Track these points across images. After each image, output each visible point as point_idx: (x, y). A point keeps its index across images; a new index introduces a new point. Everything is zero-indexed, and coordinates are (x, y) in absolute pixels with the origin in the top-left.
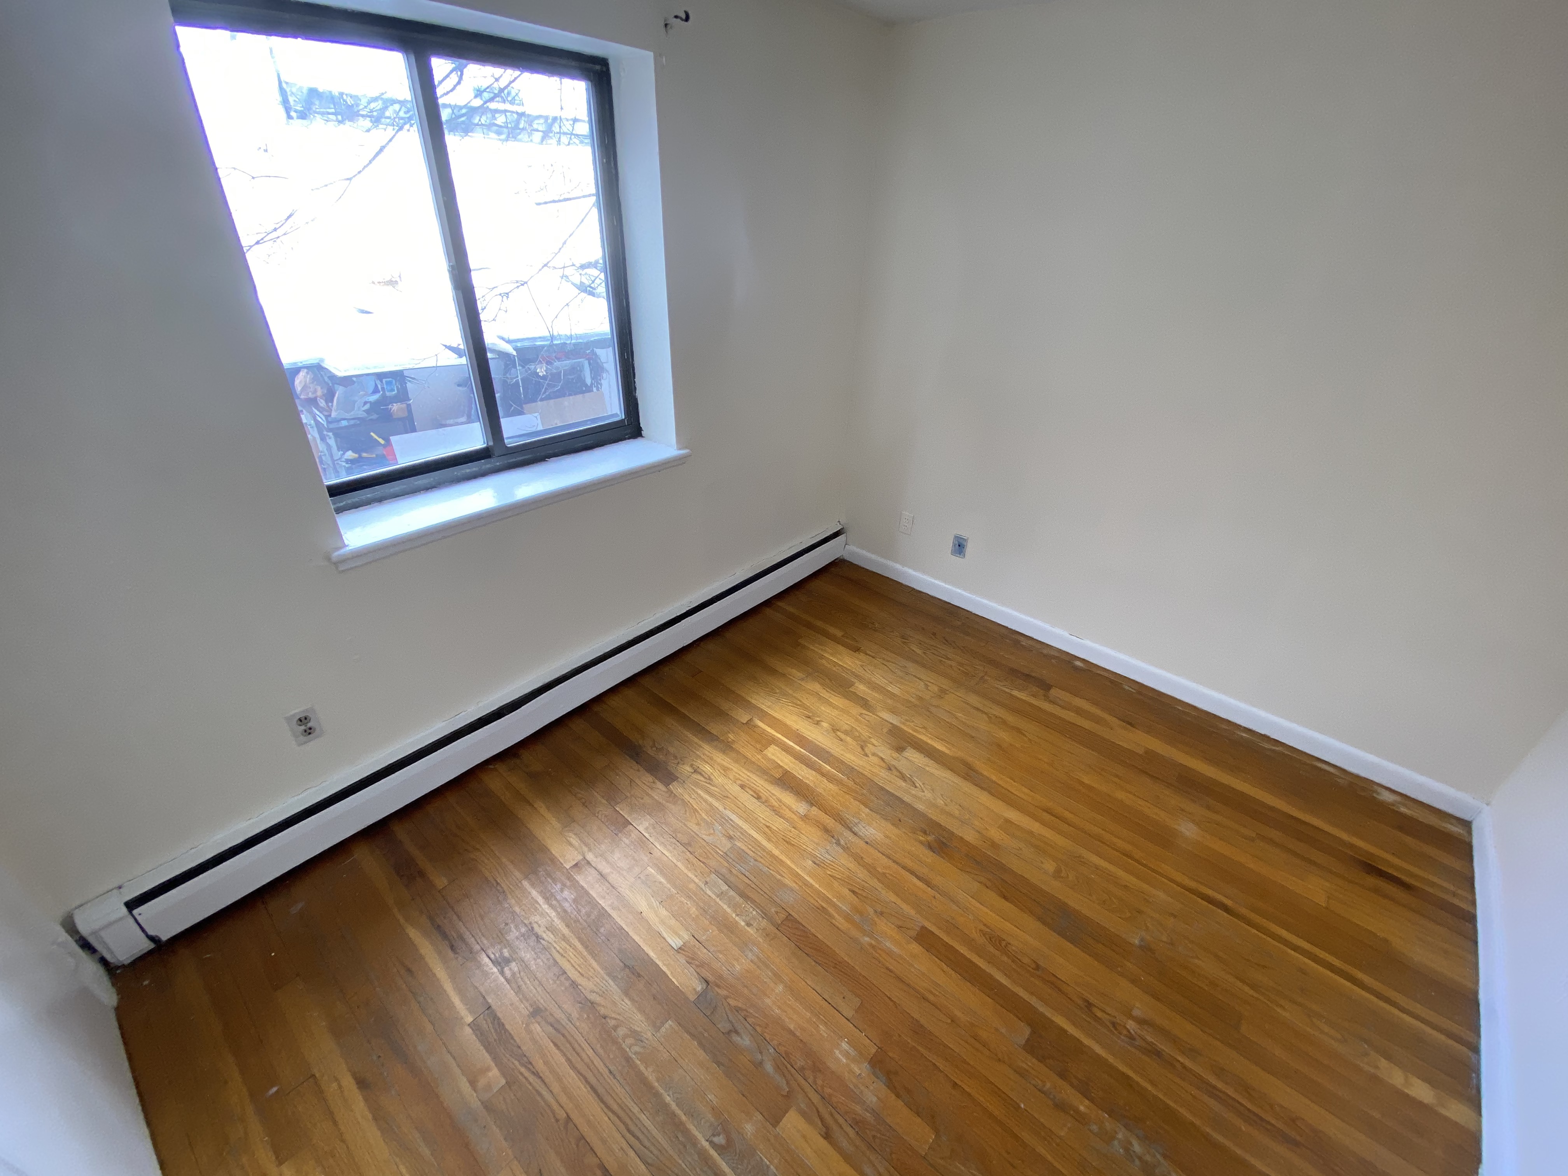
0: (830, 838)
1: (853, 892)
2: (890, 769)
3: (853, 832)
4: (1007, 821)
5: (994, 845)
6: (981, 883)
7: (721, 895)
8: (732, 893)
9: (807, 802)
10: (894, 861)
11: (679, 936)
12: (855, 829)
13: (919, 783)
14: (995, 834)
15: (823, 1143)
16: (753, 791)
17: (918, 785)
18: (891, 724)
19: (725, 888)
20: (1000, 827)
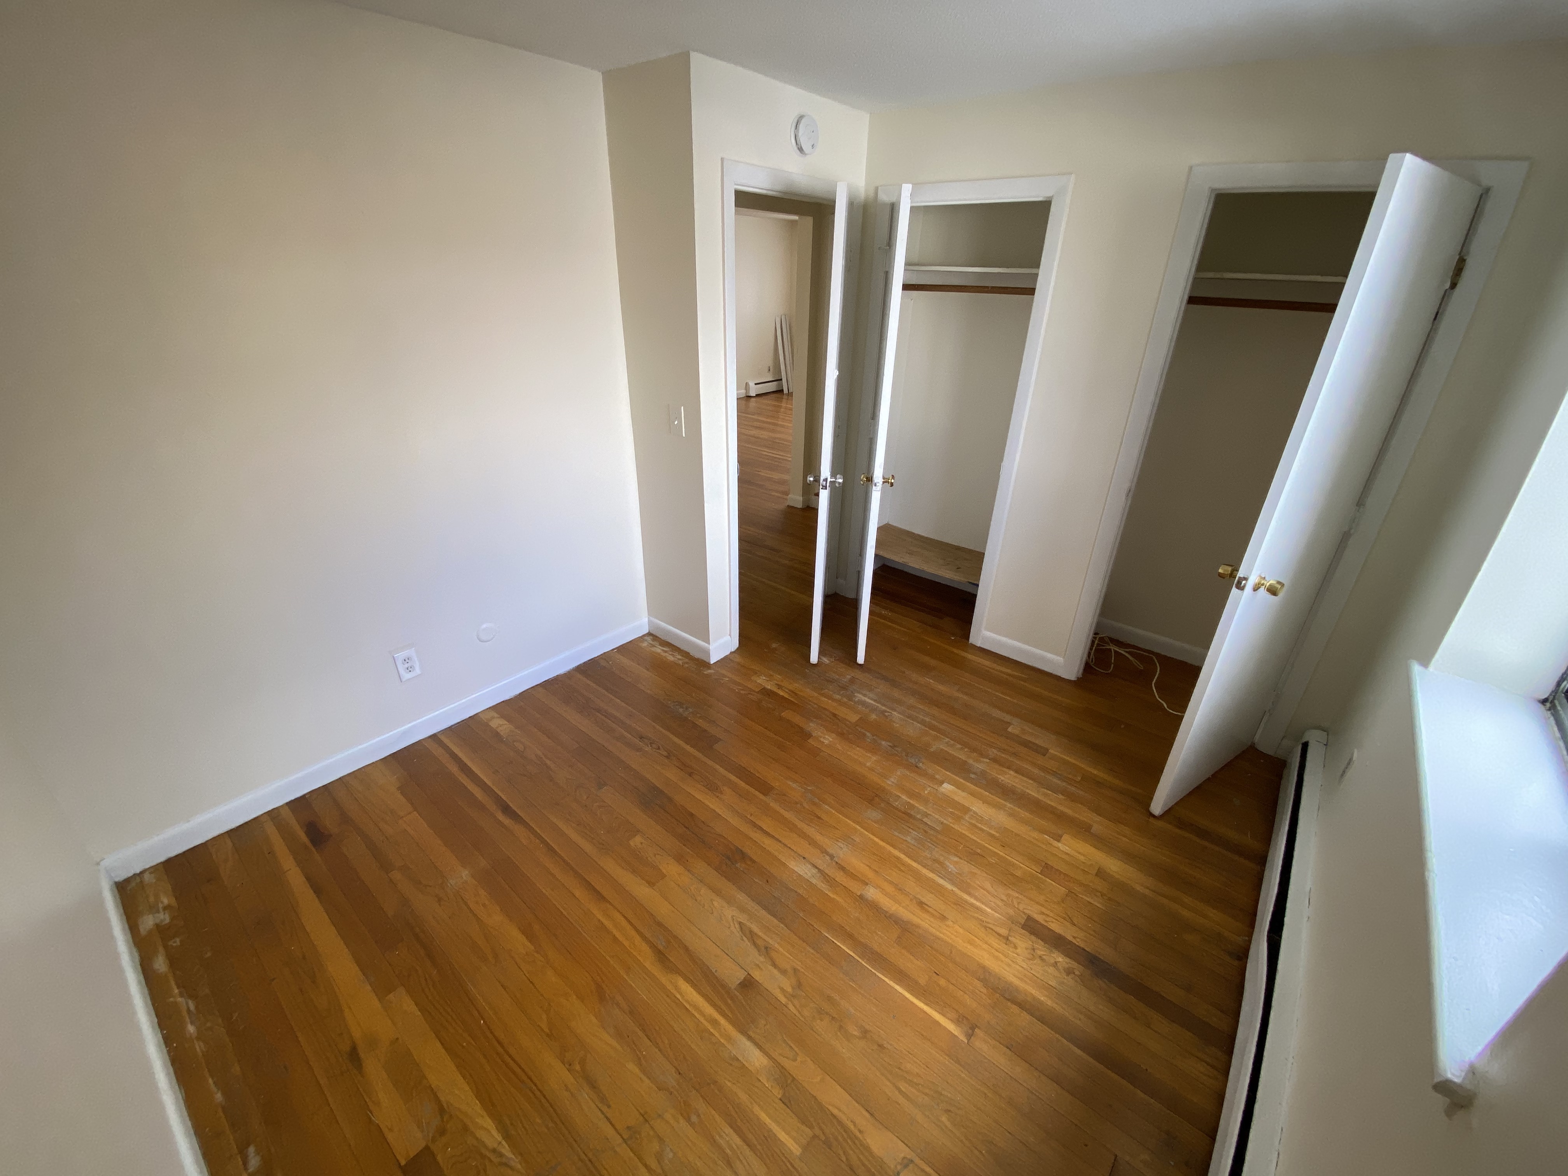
0: (839, 862)
1: (819, 818)
2: (766, 948)
3: (817, 868)
4: (651, 884)
5: (680, 859)
6: (708, 826)
7: (927, 815)
8: (919, 816)
9: (867, 900)
10: (780, 841)
11: (944, 788)
12: (815, 871)
13: (735, 929)
14: (671, 868)
15: (836, 713)
16: (928, 912)
17: (737, 926)
18: (750, 1038)
19: (925, 820)
20: (663, 876)
